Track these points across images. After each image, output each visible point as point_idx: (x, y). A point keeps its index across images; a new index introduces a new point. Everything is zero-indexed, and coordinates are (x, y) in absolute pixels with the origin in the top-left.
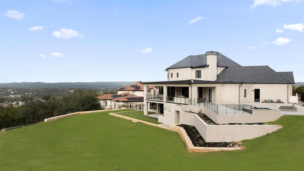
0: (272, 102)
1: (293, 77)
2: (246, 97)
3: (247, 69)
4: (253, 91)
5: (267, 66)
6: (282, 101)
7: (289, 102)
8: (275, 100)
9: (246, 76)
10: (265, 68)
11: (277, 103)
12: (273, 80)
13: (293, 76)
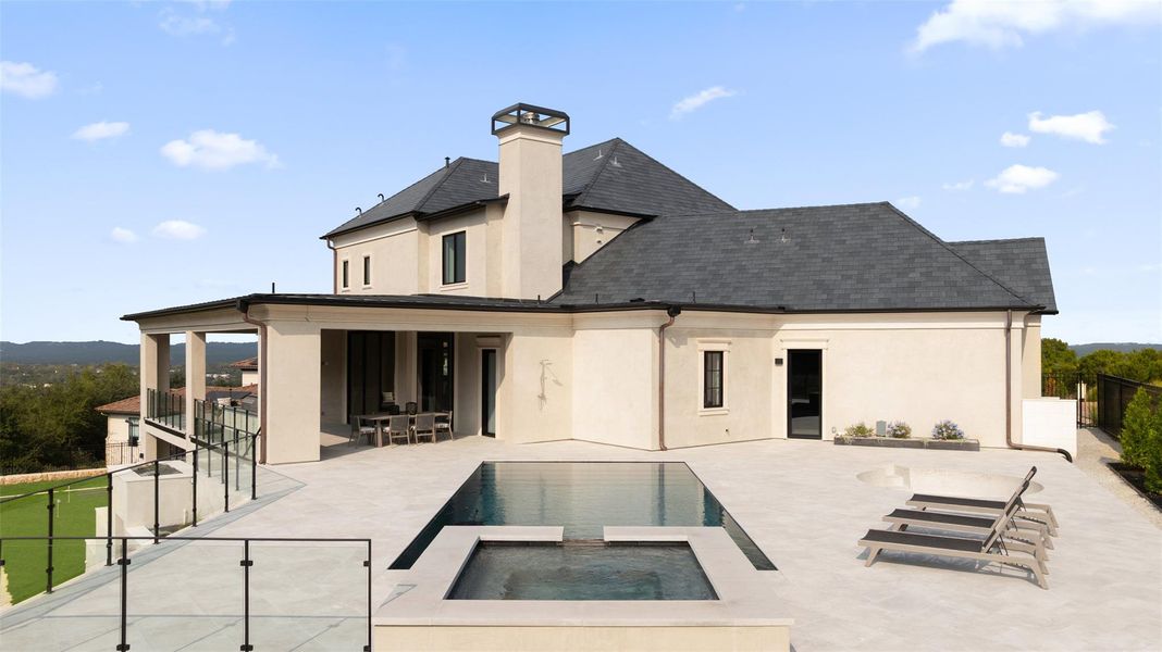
0: (899, 437)
1: (1046, 272)
2: (721, 405)
3: (761, 227)
4: (779, 362)
5: (886, 205)
6: (969, 435)
7: (1015, 441)
8: (922, 430)
9: (742, 269)
10: (871, 217)
11: (931, 446)
12: (912, 286)
13: (1046, 263)
